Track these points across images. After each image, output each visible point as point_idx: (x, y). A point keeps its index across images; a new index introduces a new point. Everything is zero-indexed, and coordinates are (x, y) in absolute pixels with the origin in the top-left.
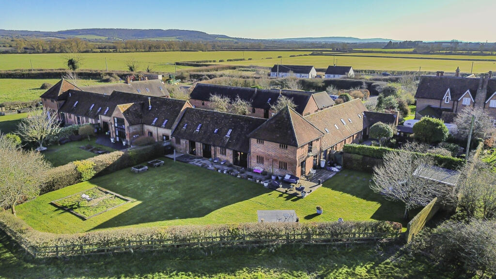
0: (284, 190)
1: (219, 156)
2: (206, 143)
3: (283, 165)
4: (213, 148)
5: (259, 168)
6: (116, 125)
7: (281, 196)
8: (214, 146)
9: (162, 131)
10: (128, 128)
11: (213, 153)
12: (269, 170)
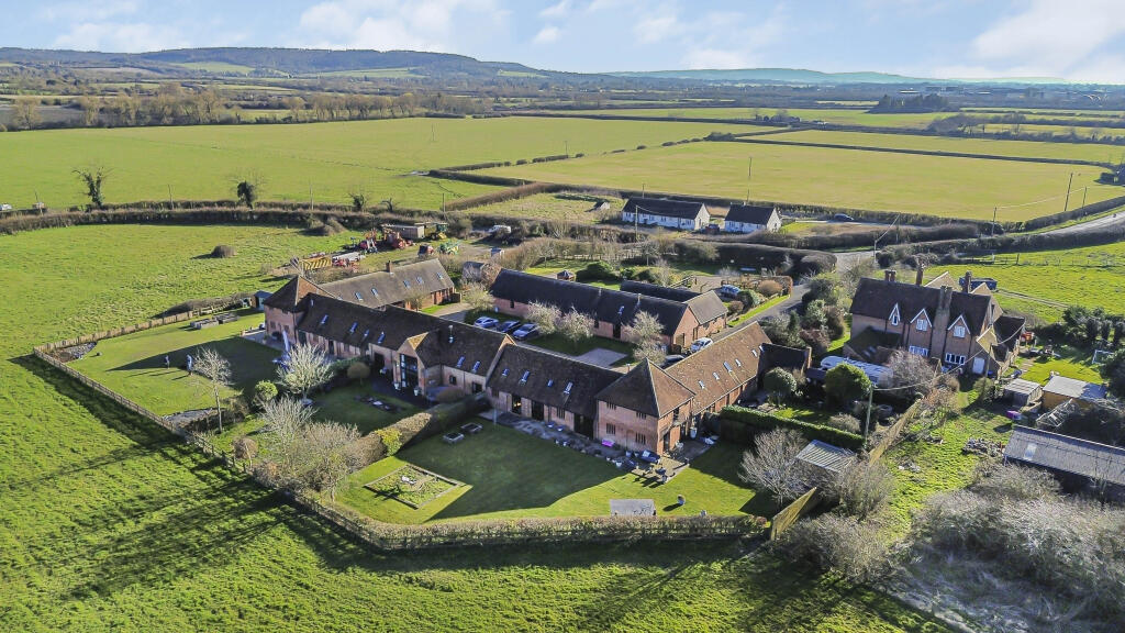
0: (641, 472)
1: (555, 418)
2: (536, 399)
3: (641, 439)
4: (546, 407)
5: (610, 440)
6: (403, 365)
7: (637, 480)
8: (548, 405)
9: (471, 377)
10: (423, 371)
11: (546, 414)
12: (623, 442)
